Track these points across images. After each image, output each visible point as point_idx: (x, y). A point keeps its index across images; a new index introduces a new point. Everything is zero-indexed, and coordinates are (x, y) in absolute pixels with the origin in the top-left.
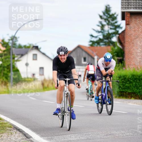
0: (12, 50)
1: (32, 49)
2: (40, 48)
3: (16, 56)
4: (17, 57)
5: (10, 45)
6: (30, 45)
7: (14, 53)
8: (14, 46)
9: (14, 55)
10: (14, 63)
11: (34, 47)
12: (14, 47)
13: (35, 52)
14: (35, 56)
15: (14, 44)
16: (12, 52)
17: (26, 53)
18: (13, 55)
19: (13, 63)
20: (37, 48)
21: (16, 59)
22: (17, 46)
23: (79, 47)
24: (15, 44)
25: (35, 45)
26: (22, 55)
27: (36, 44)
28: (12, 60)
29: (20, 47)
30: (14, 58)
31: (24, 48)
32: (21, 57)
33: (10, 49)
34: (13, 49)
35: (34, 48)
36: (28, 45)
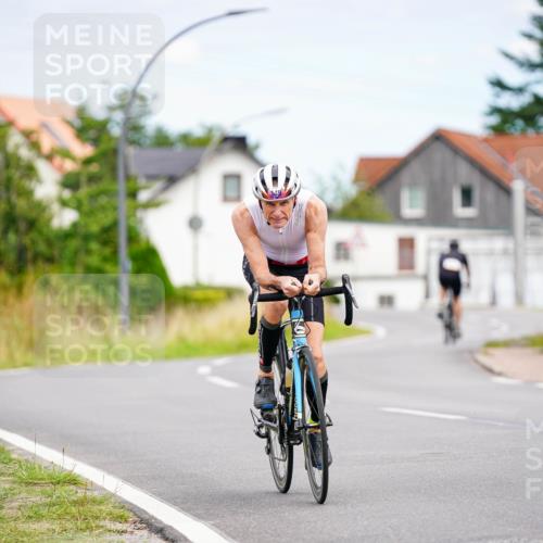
0: (126, 158)
1: (219, 151)
2: (257, 147)
3: (142, 182)
4: (145, 188)
5: (116, 131)
6: (210, 130)
7: (133, 170)
8: (132, 135)
9: (136, 178)
10: (134, 215)
11: (226, 139)
12: (133, 143)
13: (233, 163)
14: (232, 183)
15: (133, 128)
16: (126, 168)
17: (192, 169)
18: (128, 178)
19: (128, 218)
20: (239, 144)
21: (143, 196)
22: (146, 137)
23: (439, 137)
24: (137, 128)
25: (232, 132)
26: (172, 180)
27: (236, 126)
28: (124, 204)
29: (162, 140)
30: (133, 195)
31: (179, 148)
32: (165, 189)
33: (115, 152)
34: (131, 151)
35: (228, 145)
36: (198, 132)
